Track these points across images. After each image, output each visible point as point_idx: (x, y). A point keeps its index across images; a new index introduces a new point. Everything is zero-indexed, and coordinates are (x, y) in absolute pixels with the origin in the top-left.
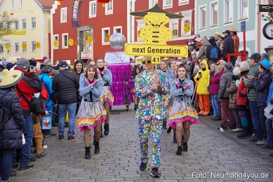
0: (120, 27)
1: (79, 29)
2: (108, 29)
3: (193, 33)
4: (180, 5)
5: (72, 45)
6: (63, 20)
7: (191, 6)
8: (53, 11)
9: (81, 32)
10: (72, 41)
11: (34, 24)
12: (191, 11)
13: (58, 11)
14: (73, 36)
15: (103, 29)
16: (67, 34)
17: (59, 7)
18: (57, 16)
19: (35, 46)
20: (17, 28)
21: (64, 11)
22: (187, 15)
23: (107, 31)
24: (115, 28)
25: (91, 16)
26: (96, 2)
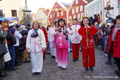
1: (55, 20)
4: (80, 11)
6: (51, 18)
7: (83, 11)
8: (49, 16)
11: (44, 19)
12: (83, 13)
13: (50, 15)
17: (50, 14)
18: (49, 17)
19: (45, 24)
20: (40, 20)
21: (51, 15)
22: (82, 14)
25: (58, 16)
26: (59, 12)
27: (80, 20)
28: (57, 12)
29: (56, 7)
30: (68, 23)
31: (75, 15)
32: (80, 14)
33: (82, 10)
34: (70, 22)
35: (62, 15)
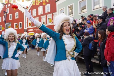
0: (21, 23)
2: (17, 23)
3: (53, 23)
4: (46, 12)
5: (3, 29)
9: (7, 25)
10: (3, 28)
12: (51, 14)
14: (4, 26)
15: (15, 24)
16: (1, 26)
22: (50, 16)
23: (16, 24)
24: (19, 23)
25: (10, 19)
26: (12, 14)
27: (46, 24)
28: (10, 13)
29: (8, 7)
30: (26, 28)
31: (38, 18)
32: (45, 16)
33: (49, 11)
34: (30, 27)
35: (16, 18)
